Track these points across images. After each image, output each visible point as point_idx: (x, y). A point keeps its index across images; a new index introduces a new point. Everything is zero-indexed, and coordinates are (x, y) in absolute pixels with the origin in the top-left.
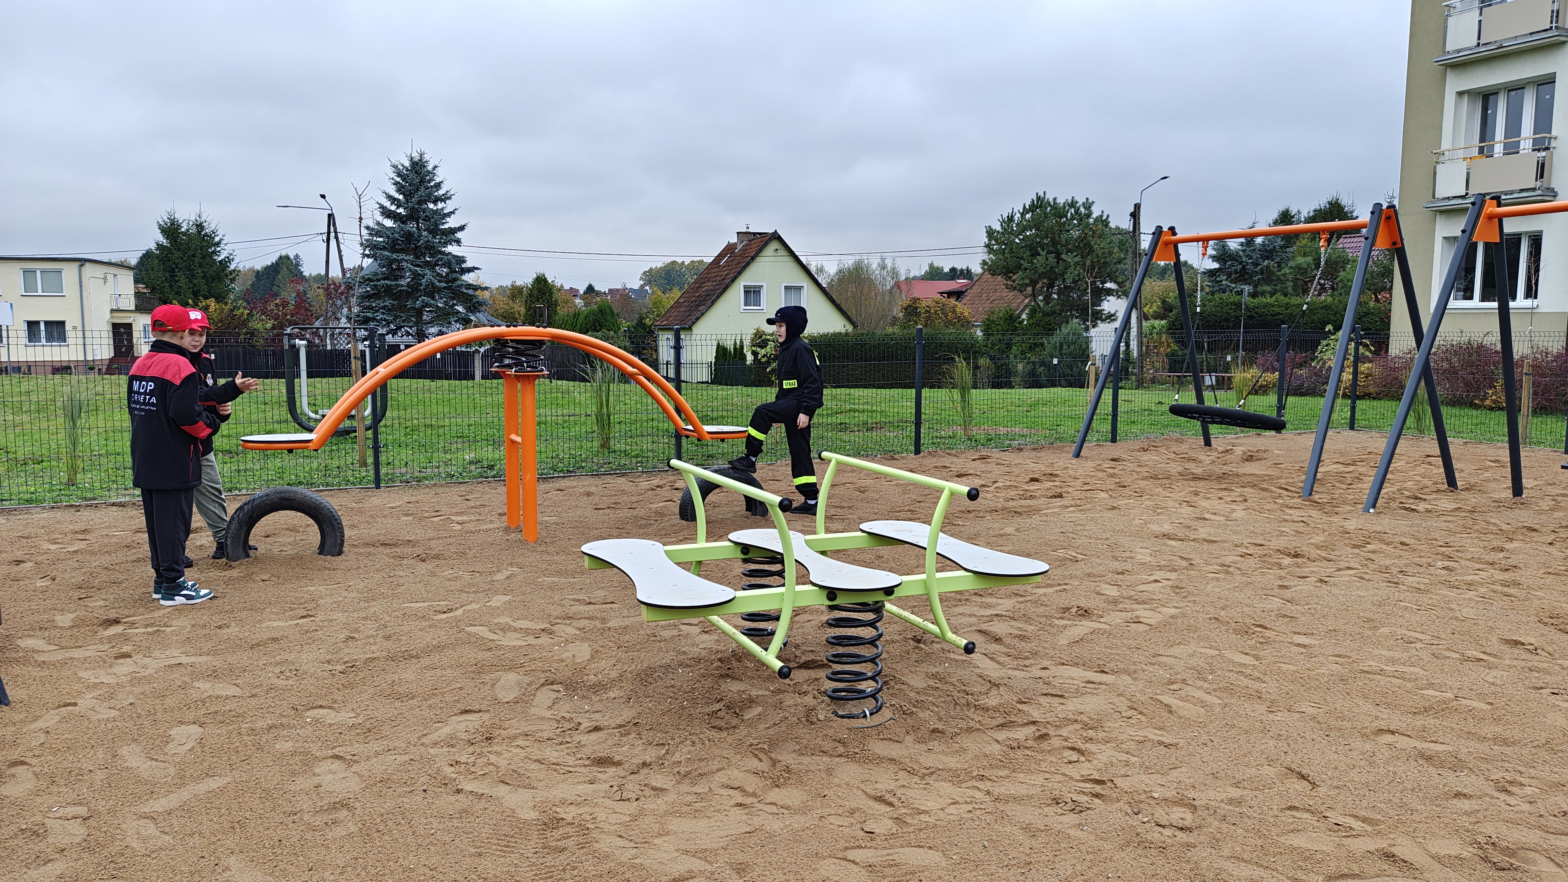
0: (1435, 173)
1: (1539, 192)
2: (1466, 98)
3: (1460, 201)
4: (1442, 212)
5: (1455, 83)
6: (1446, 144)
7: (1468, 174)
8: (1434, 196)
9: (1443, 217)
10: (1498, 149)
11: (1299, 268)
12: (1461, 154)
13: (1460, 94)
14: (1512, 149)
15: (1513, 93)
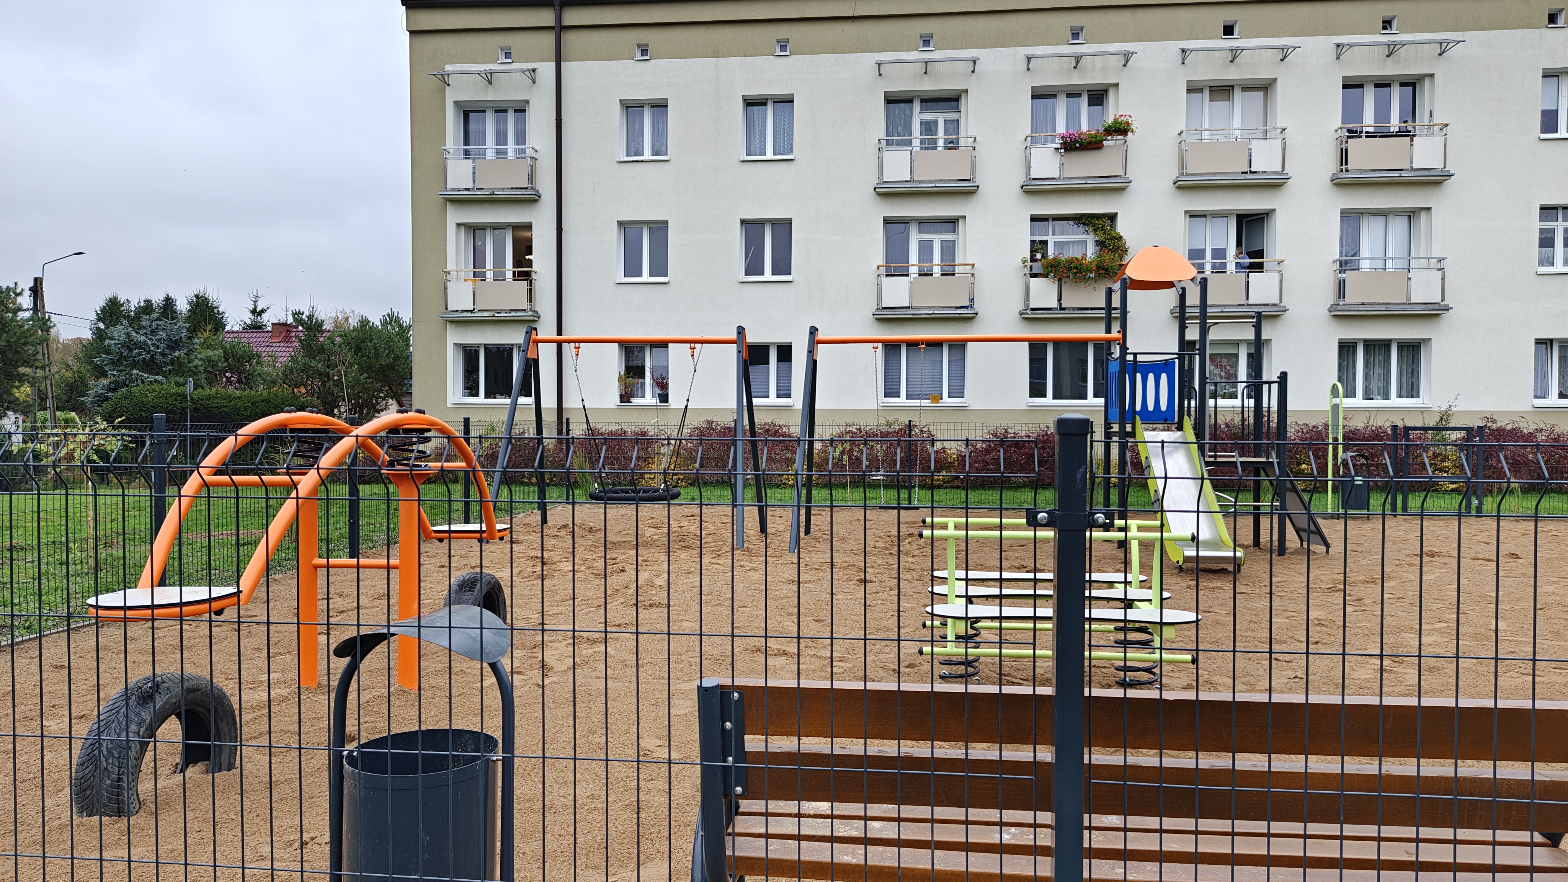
0: (446, 288)
1: (531, 313)
2: (463, 229)
3: (469, 314)
4: (452, 322)
5: (454, 216)
6: (450, 266)
7: (474, 293)
8: (446, 308)
9: (453, 326)
10: (489, 275)
11: (210, 361)
12: (462, 275)
13: (458, 225)
14: (499, 277)
15: (496, 231)
